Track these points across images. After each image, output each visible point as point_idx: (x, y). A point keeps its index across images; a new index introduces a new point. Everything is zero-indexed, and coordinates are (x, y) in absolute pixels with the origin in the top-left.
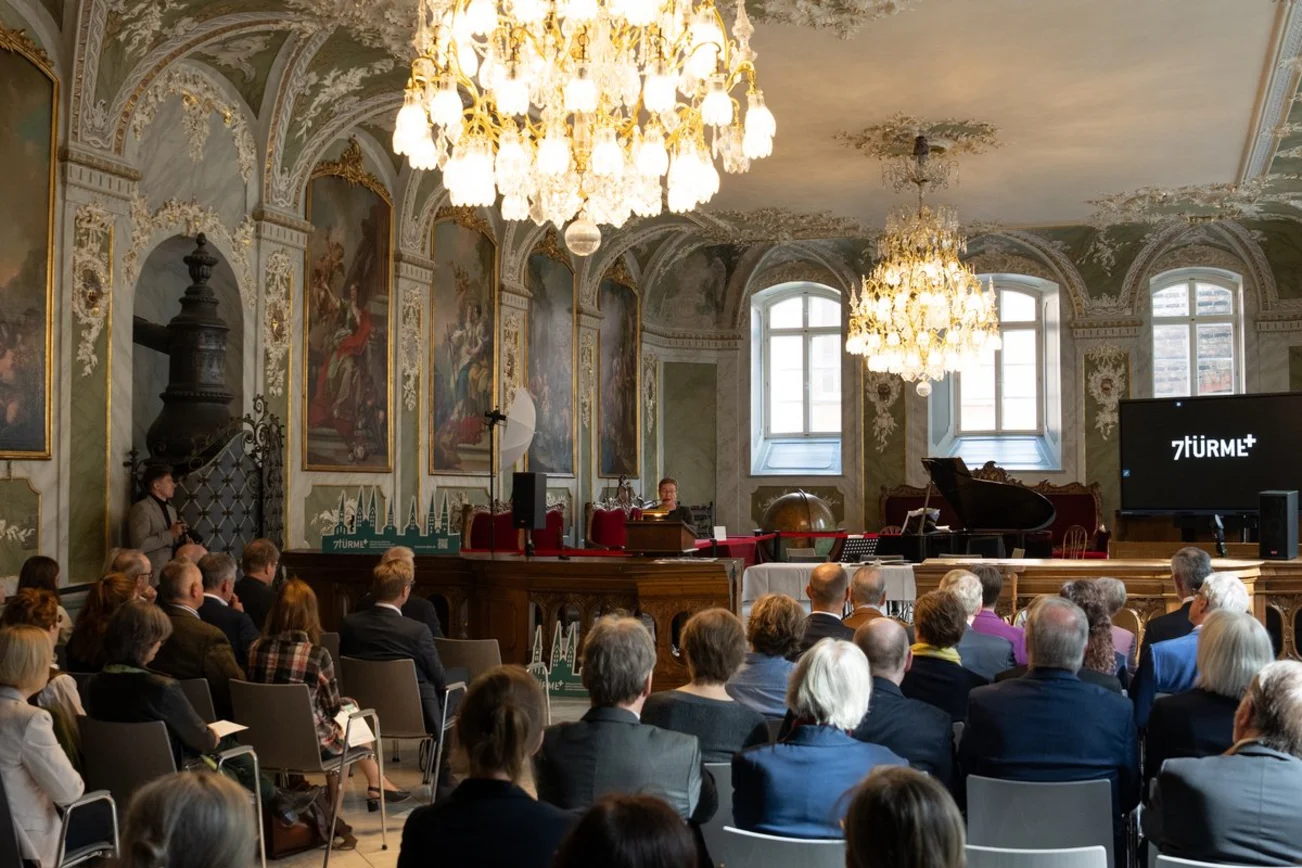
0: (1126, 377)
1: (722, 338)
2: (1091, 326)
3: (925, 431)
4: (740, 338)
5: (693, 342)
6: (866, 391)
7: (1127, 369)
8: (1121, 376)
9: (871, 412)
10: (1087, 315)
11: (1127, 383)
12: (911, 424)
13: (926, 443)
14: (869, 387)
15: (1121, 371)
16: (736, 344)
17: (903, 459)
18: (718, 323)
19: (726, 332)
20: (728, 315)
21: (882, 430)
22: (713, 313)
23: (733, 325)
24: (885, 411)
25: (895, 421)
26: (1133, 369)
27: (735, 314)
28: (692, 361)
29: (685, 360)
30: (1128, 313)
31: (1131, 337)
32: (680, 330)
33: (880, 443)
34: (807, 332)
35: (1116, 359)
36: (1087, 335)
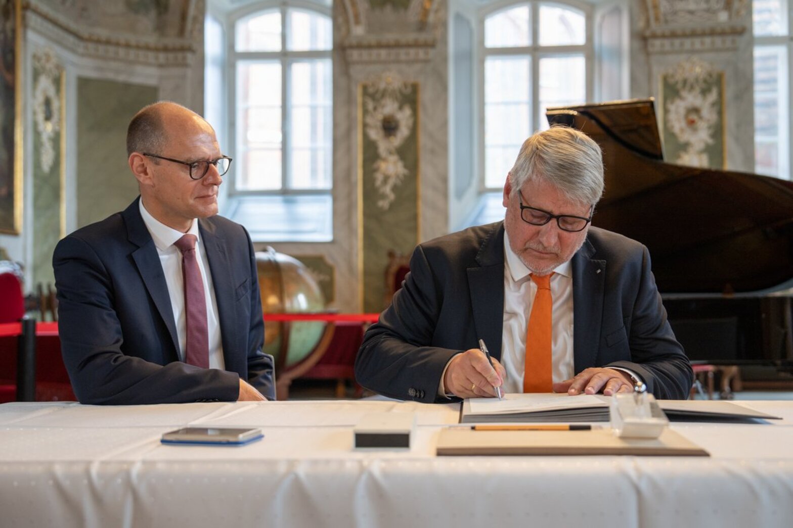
0: (719, 106)
1: (166, 49)
2: (673, 35)
3: (445, 180)
4: (190, 49)
5: (122, 52)
6: (365, 125)
7: (720, 95)
8: (713, 105)
9: (371, 154)
10: (666, 22)
11: (720, 113)
12: (426, 169)
13: (445, 195)
14: (369, 120)
15: (713, 96)
16: (184, 58)
17: (415, 217)
18: (160, 28)
19: (171, 40)
20: (173, 18)
21: (386, 178)
22: (153, 14)
23: (181, 32)
24: (391, 153)
25: (405, 167)
26: (729, 93)
27: (184, 17)
28: (122, 78)
29: (110, 76)
30: (723, 17)
31: (727, 50)
32: (102, 33)
33: (383, 196)
34: (286, 57)
35: (705, 81)
36: (667, 47)
